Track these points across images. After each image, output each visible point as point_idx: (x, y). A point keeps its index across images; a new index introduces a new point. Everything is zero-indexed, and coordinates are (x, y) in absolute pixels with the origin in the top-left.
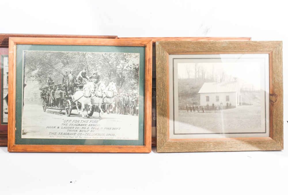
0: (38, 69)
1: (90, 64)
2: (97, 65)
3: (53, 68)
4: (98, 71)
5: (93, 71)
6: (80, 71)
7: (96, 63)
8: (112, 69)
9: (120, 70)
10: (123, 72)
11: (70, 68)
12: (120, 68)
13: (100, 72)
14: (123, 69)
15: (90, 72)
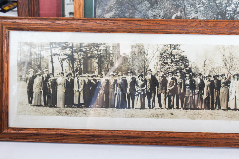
0: (114, 10)
1: (188, 4)
2: (198, 6)
3: (135, 9)
4: (199, 14)
5: (192, 14)
6: (173, 14)
7: (197, 2)
8: (220, 12)
9: (231, 12)
10: (236, 16)
11: (160, 9)
12: (231, 10)
13: (202, 15)
14: (235, 11)
15: (188, 15)
